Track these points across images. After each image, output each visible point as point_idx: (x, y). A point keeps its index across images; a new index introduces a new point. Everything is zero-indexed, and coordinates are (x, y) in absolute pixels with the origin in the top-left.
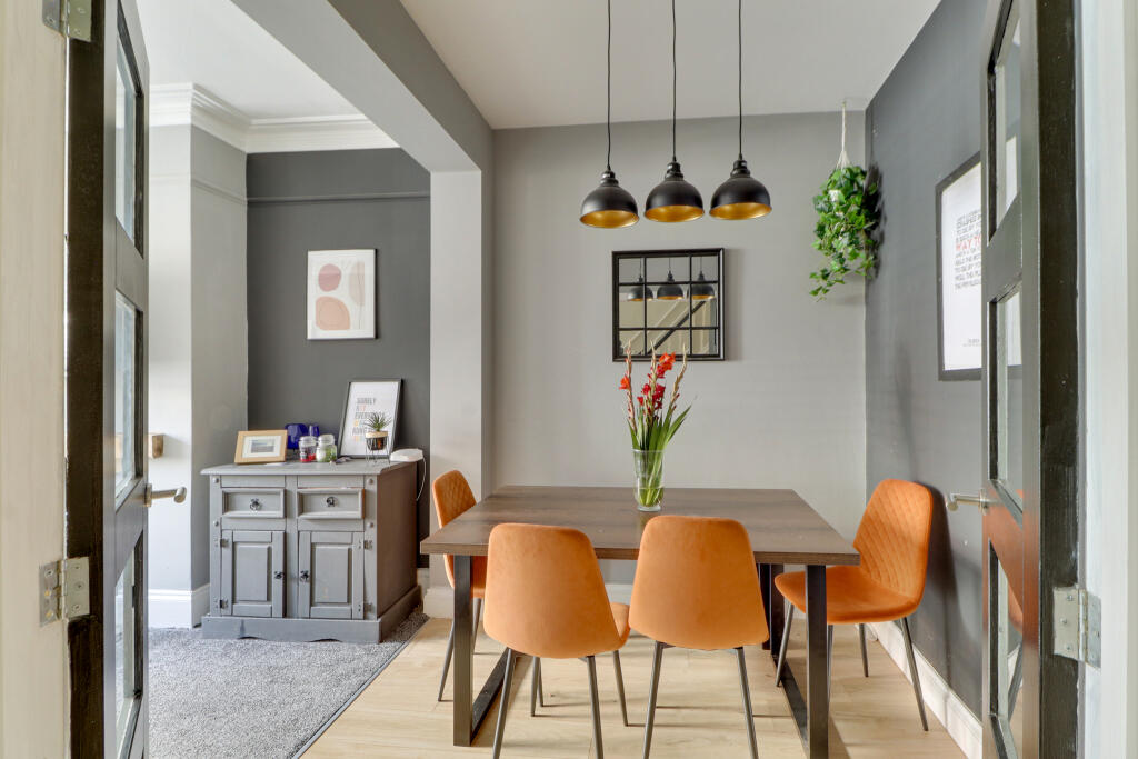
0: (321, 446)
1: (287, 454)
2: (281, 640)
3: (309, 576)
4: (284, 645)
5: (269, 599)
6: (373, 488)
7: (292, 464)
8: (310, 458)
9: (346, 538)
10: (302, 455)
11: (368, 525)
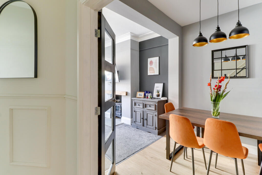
0: (149, 95)
1: (144, 96)
2: (142, 130)
3: (147, 119)
4: (143, 131)
5: (141, 122)
6: (157, 104)
7: (145, 98)
8: (148, 98)
9: (152, 114)
10: (146, 97)
11: (156, 112)
